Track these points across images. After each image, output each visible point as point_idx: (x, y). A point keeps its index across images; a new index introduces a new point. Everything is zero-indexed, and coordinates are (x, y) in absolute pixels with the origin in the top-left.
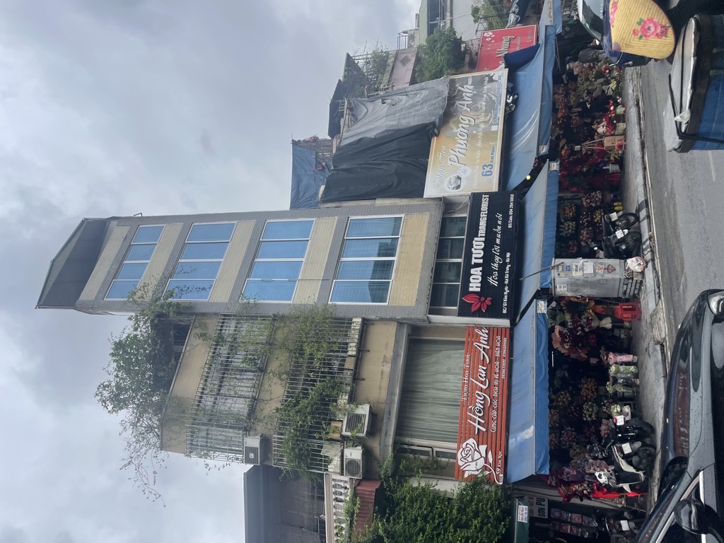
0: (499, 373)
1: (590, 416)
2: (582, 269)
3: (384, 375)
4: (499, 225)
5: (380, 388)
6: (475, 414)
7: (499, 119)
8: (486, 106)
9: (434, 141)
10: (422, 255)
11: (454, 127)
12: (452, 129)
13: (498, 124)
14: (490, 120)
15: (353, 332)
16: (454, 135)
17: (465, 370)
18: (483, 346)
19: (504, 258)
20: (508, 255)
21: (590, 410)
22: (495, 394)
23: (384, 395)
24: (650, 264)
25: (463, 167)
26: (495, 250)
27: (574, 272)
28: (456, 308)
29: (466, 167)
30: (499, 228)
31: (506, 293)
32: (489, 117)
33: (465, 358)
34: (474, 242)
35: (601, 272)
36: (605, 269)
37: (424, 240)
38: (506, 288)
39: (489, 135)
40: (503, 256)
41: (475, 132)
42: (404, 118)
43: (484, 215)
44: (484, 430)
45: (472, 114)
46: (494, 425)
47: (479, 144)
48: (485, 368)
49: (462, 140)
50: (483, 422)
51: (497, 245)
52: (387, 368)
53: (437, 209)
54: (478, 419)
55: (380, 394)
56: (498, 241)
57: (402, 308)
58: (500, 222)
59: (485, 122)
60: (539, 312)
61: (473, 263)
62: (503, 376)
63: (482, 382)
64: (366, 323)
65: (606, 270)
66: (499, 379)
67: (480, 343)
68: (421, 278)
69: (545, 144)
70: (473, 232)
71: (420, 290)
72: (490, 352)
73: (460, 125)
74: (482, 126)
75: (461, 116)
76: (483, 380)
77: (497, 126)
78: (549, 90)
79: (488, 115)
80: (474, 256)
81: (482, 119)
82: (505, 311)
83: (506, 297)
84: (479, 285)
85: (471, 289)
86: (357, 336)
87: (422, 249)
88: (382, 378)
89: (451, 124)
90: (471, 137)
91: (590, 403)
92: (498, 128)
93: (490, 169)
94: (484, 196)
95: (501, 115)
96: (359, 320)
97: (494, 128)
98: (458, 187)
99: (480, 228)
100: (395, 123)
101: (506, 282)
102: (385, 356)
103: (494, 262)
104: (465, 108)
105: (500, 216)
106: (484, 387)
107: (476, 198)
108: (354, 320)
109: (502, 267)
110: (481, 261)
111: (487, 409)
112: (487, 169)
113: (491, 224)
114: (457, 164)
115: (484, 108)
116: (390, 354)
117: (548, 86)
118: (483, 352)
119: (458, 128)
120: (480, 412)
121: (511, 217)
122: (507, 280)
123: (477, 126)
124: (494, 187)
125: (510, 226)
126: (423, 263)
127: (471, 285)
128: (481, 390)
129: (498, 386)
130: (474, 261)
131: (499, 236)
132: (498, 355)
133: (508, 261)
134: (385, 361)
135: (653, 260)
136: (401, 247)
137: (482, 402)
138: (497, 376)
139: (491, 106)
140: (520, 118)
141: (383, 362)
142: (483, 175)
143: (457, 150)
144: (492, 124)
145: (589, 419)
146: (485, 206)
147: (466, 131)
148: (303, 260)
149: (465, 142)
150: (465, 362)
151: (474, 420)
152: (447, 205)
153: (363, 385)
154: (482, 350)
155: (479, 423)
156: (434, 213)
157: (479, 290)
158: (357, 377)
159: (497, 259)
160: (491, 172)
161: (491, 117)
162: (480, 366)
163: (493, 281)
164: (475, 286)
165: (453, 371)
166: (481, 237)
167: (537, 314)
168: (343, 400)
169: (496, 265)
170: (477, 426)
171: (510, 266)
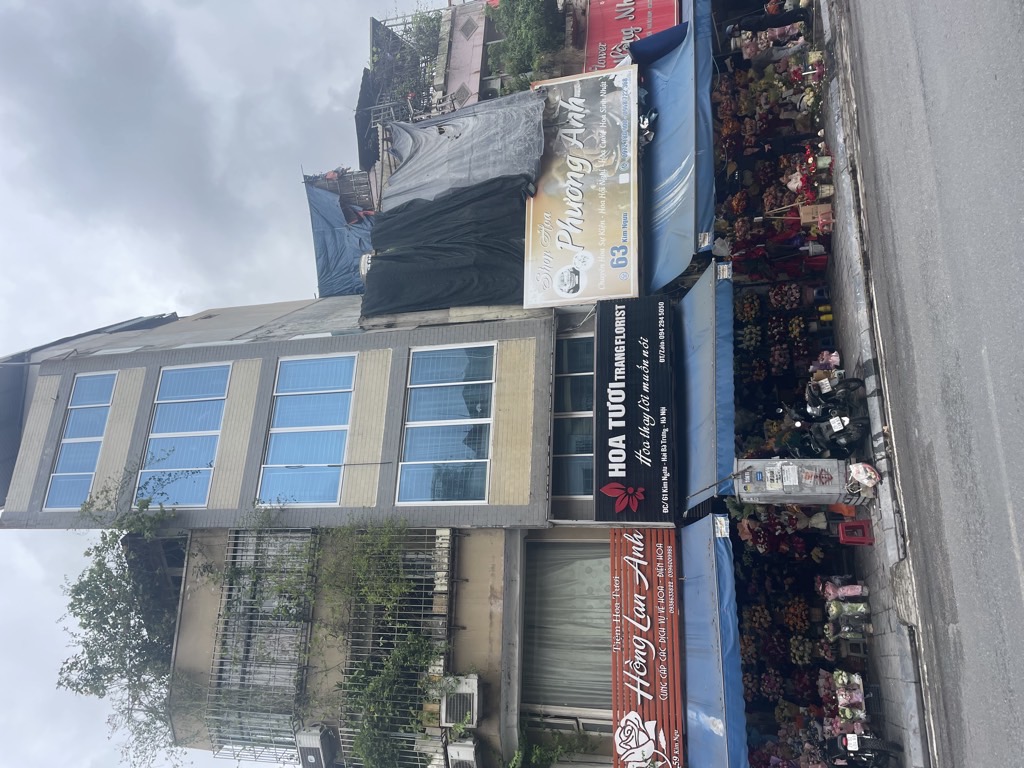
0: (665, 605)
1: (801, 658)
2: (781, 478)
3: (494, 620)
4: (645, 358)
5: (491, 640)
6: (634, 673)
7: (629, 161)
8: (607, 136)
9: (531, 203)
10: (531, 412)
11: (560, 179)
12: (557, 182)
13: (629, 171)
14: (615, 163)
15: (440, 553)
16: (561, 194)
17: (614, 602)
18: (638, 561)
19: (657, 417)
20: (663, 411)
21: (801, 648)
22: (662, 639)
23: (497, 651)
24: (886, 480)
25: (580, 253)
26: (642, 404)
27: (768, 483)
28: (590, 497)
29: (585, 253)
30: (646, 363)
31: (664, 478)
32: (613, 158)
33: (613, 582)
34: (609, 390)
35: (809, 482)
36: (816, 477)
37: (532, 387)
38: (665, 469)
39: (616, 191)
40: (655, 414)
41: (593, 187)
42: (479, 167)
43: (620, 342)
44: (650, 697)
45: (586, 152)
46: (663, 688)
47: (602, 210)
48: (643, 598)
49: (573, 202)
50: (647, 685)
51: (645, 394)
52: (498, 608)
53: (547, 332)
54: (638, 679)
55: (491, 651)
56: (646, 387)
57: (511, 510)
58: (645, 354)
59: (609, 168)
60: (718, 535)
61: (610, 428)
62: (671, 610)
63: (640, 621)
64: (457, 535)
65: (818, 480)
66: (665, 615)
67: (632, 556)
68: (533, 454)
69: (708, 231)
70: (607, 375)
71: (534, 477)
72: (648, 571)
73: (569, 174)
74: (605, 175)
75: (569, 158)
76: (643, 617)
77: (627, 174)
78: (707, 127)
79: (612, 154)
80: (611, 415)
81: (604, 162)
82: (665, 510)
83: (665, 485)
84: (623, 466)
85: (611, 474)
86: (446, 560)
87: (531, 405)
88: (491, 624)
89: (555, 173)
90: (589, 196)
91: (800, 637)
92: (630, 178)
93: (624, 254)
94: (617, 307)
95: (632, 153)
96: (446, 533)
97: (623, 179)
98: (576, 289)
99: (616, 364)
100: (464, 176)
101: (664, 459)
102: (492, 588)
103: (643, 425)
104: (574, 141)
105: (645, 342)
106: (645, 629)
107: (606, 308)
108: (439, 532)
109: (656, 432)
110: (622, 424)
111: (651, 665)
112: (619, 255)
113: (633, 356)
114: (569, 247)
115: (604, 142)
116: (499, 584)
117: (706, 121)
118: (638, 571)
119: (566, 179)
120: (641, 670)
121: (663, 343)
122: (665, 455)
123: (595, 175)
124: (632, 291)
125: (662, 360)
126: (535, 428)
127: (611, 466)
128: (641, 633)
129: (665, 626)
130: (612, 424)
131: (646, 378)
132: (661, 575)
133: (663, 421)
134: (493, 596)
135: (891, 474)
136: (498, 401)
137: (644, 654)
138: (662, 610)
139: (616, 136)
140: (664, 161)
141: (490, 598)
142: (614, 266)
143: (568, 221)
144: (619, 172)
145: (800, 663)
146: (620, 326)
147: (579, 185)
148: (347, 427)
149: (580, 205)
150: (613, 588)
151: (634, 683)
152: (562, 319)
153: (465, 637)
154: (636, 568)
155: (642, 687)
156: (542, 337)
157: (623, 474)
158: (454, 627)
159: (647, 418)
160: (625, 259)
161: (616, 158)
162: (636, 595)
163: (644, 458)
164: (617, 469)
165: (595, 594)
166: (619, 381)
167: (715, 539)
168: (437, 668)
169: (646, 430)
170: (640, 692)
171: (667, 430)
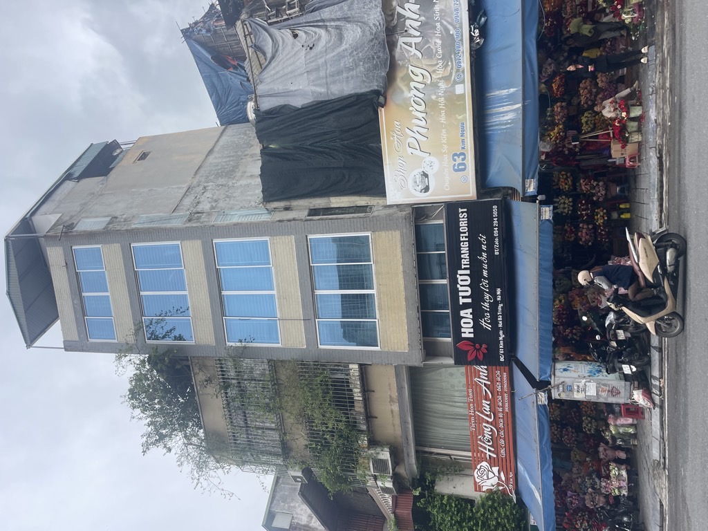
0: (502, 407)
2: (584, 390)
3: (394, 414)
4: (484, 251)
5: (394, 425)
6: (484, 443)
7: (463, 72)
8: (443, 46)
9: (382, 112)
10: (402, 288)
11: (404, 88)
12: (402, 92)
13: (463, 82)
14: (451, 73)
15: (354, 378)
16: (406, 105)
17: (469, 404)
18: (484, 381)
19: (494, 294)
20: (499, 291)
22: (501, 425)
23: (399, 431)
25: (428, 158)
26: (483, 286)
27: (575, 393)
28: (449, 340)
29: (432, 158)
30: (484, 255)
31: (501, 338)
32: (449, 68)
33: (468, 393)
35: (604, 394)
36: (609, 391)
38: (501, 332)
39: (453, 101)
41: (434, 97)
42: (334, 82)
43: (464, 239)
44: (495, 456)
45: (425, 62)
46: (503, 451)
47: (443, 119)
48: (489, 403)
49: (418, 111)
50: (493, 449)
51: (485, 278)
52: (396, 408)
53: (408, 226)
54: (488, 447)
55: (395, 430)
56: (485, 273)
58: (484, 247)
59: (446, 79)
60: (540, 403)
61: (461, 304)
62: (507, 410)
63: (487, 416)
65: (610, 393)
66: (503, 412)
67: (480, 378)
69: (533, 178)
70: (456, 265)
71: (410, 333)
72: (491, 387)
73: (412, 84)
74: (443, 85)
75: (411, 68)
76: (489, 413)
77: (462, 85)
79: (447, 65)
80: (461, 294)
81: (441, 73)
82: (502, 359)
83: (502, 343)
84: (472, 330)
85: (463, 335)
86: (359, 383)
87: (402, 282)
88: (393, 416)
89: (399, 83)
90: (431, 106)
92: (464, 89)
93: (463, 159)
94: (460, 210)
95: (466, 63)
96: (356, 367)
97: (459, 89)
98: (427, 189)
99: (462, 256)
100: (323, 90)
101: (500, 326)
102: (390, 397)
103: (484, 301)
104: (413, 50)
105: (483, 238)
106: (490, 420)
107: (452, 208)
108: (351, 366)
109: (494, 306)
110: (469, 300)
112: (459, 160)
113: (474, 250)
114: (418, 153)
115: (440, 52)
116: (395, 394)
118: (484, 388)
119: (410, 89)
121: (497, 239)
122: (501, 322)
123: (434, 85)
124: (471, 192)
125: (497, 253)
127: (463, 330)
128: (488, 422)
129: (503, 418)
130: (462, 301)
132: (499, 389)
133: (499, 299)
134: (392, 400)
137: (490, 433)
138: (501, 410)
139: (450, 44)
140: (496, 72)
141: (390, 402)
142: (456, 171)
143: (415, 129)
144: (455, 83)
146: (463, 225)
147: (421, 96)
148: (274, 292)
149: (424, 115)
150: (468, 396)
153: (376, 422)
154: (483, 386)
156: (404, 230)
157: (472, 336)
158: (369, 417)
159: (487, 296)
160: (464, 164)
161: (452, 69)
162: (483, 401)
163: (486, 324)
166: (465, 269)
167: (538, 405)
168: (363, 441)
169: (487, 305)
171: (502, 305)
